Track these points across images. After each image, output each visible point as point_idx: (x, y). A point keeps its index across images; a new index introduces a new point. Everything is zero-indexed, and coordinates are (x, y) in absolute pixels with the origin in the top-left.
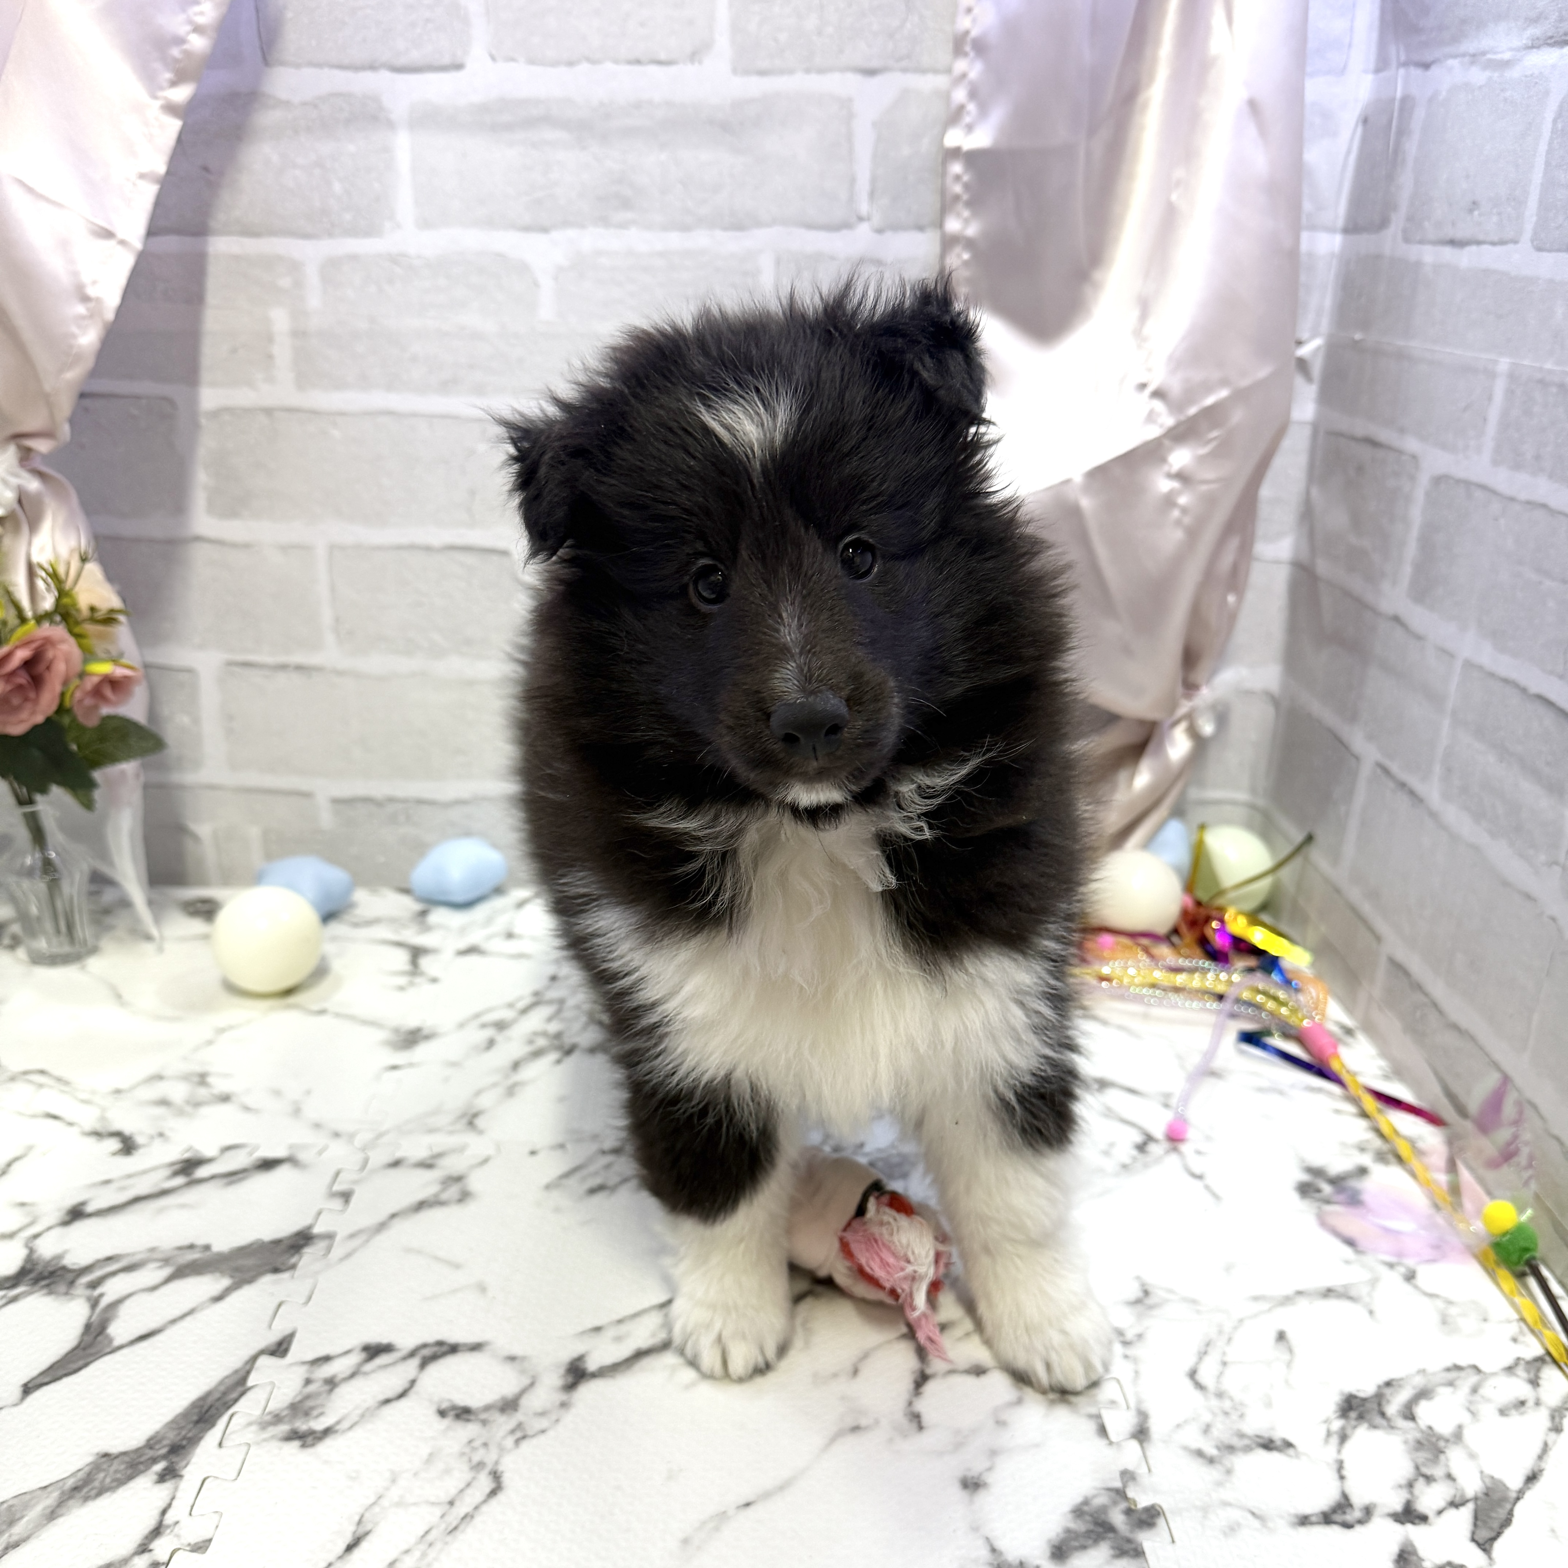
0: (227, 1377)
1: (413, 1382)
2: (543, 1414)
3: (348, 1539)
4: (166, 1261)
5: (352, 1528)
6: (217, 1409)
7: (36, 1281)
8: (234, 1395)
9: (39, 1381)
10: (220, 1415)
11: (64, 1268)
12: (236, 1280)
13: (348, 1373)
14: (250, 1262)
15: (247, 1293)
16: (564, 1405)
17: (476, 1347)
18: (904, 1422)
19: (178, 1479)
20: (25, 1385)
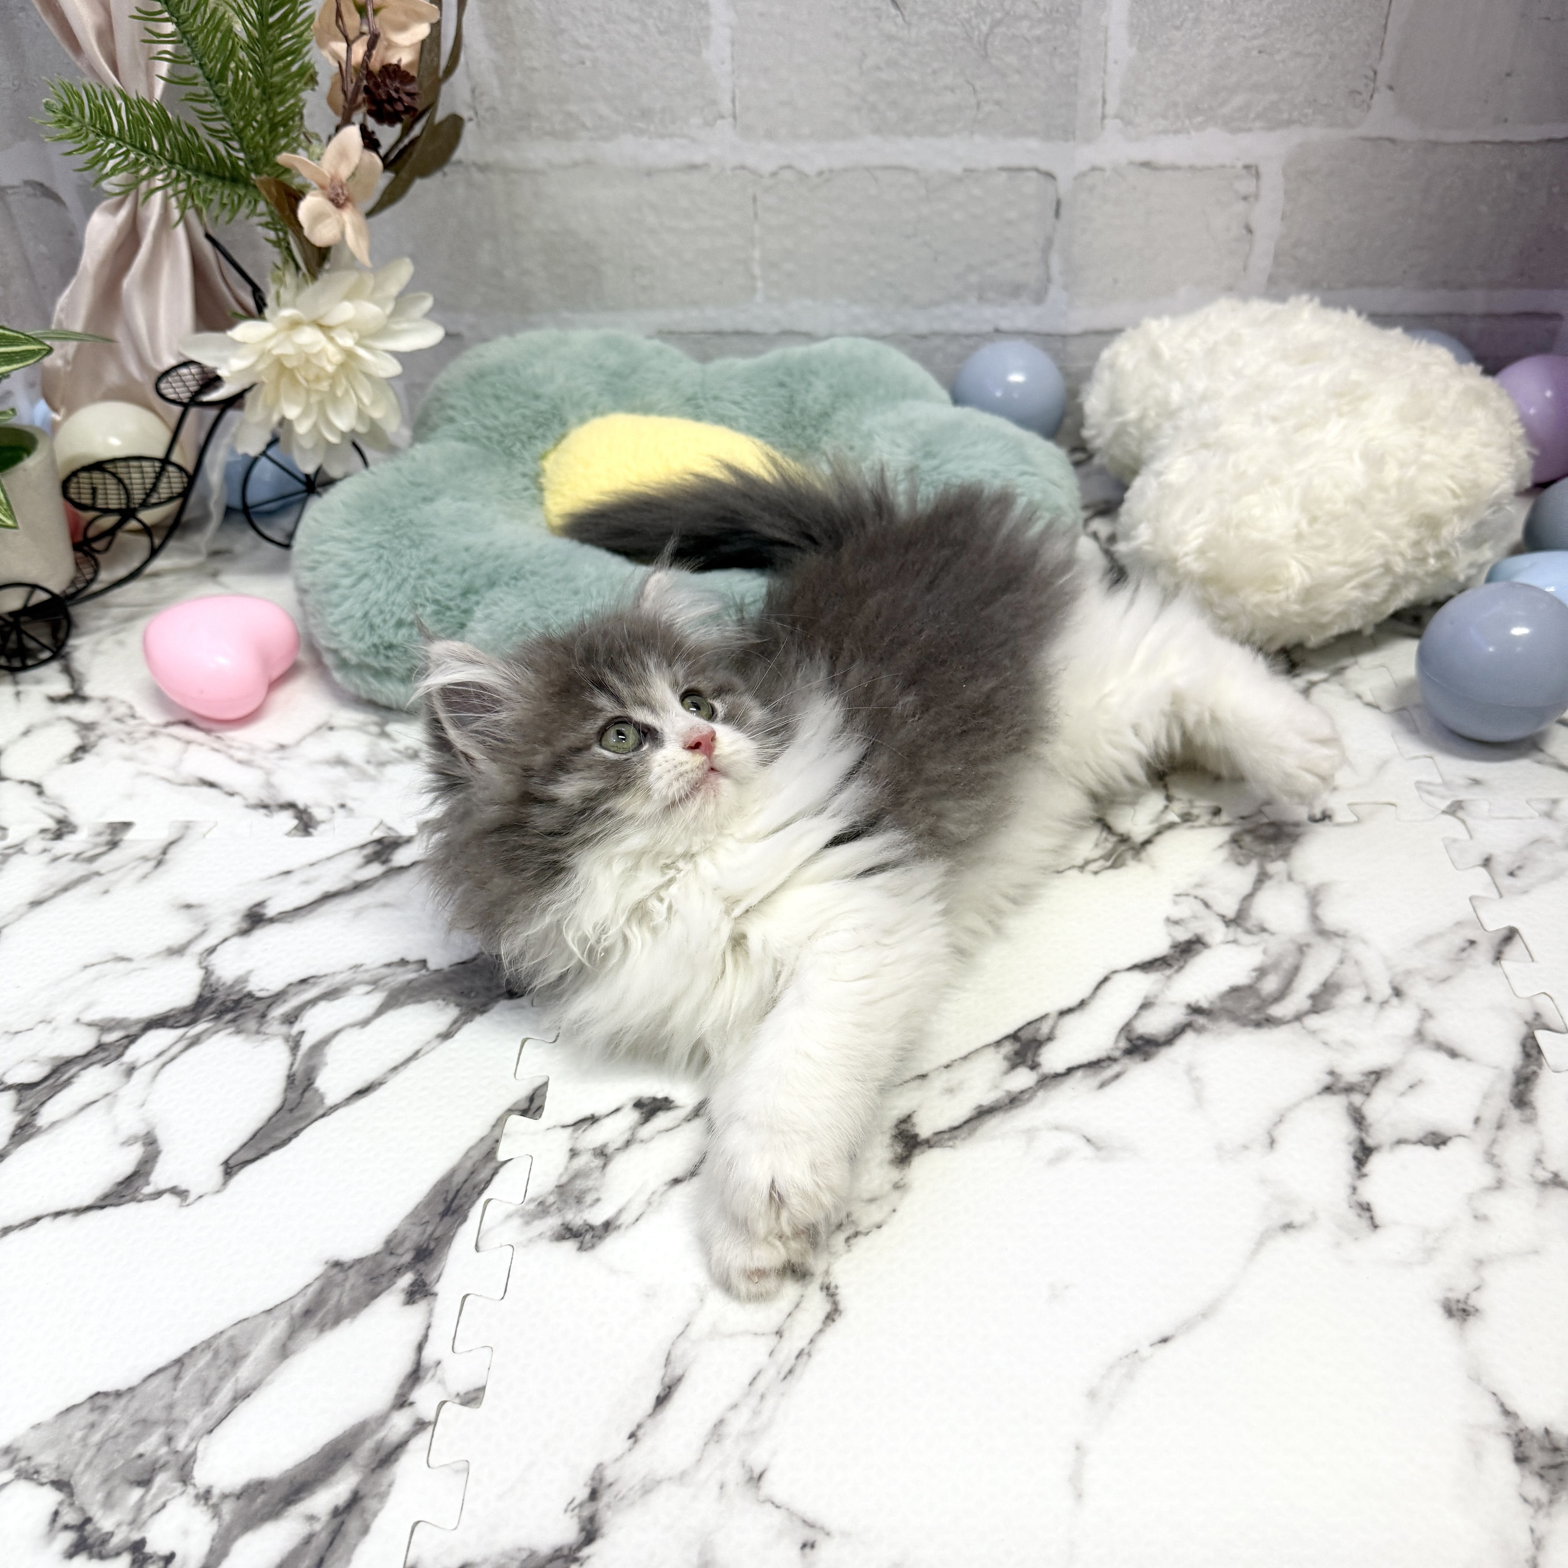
0: (470, 1149)
3: (655, 1390)
4: (375, 983)
5: (659, 1373)
6: (466, 1195)
7: (219, 1014)
8: (484, 1174)
9: (243, 1156)
10: (473, 1204)
11: (250, 995)
12: (465, 1009)
13: (619, 1143)
15: (480, 1027)
16: (898, 1187)
18: (1351, 1216)
19: (430, 1298)
20: (226, 1163)
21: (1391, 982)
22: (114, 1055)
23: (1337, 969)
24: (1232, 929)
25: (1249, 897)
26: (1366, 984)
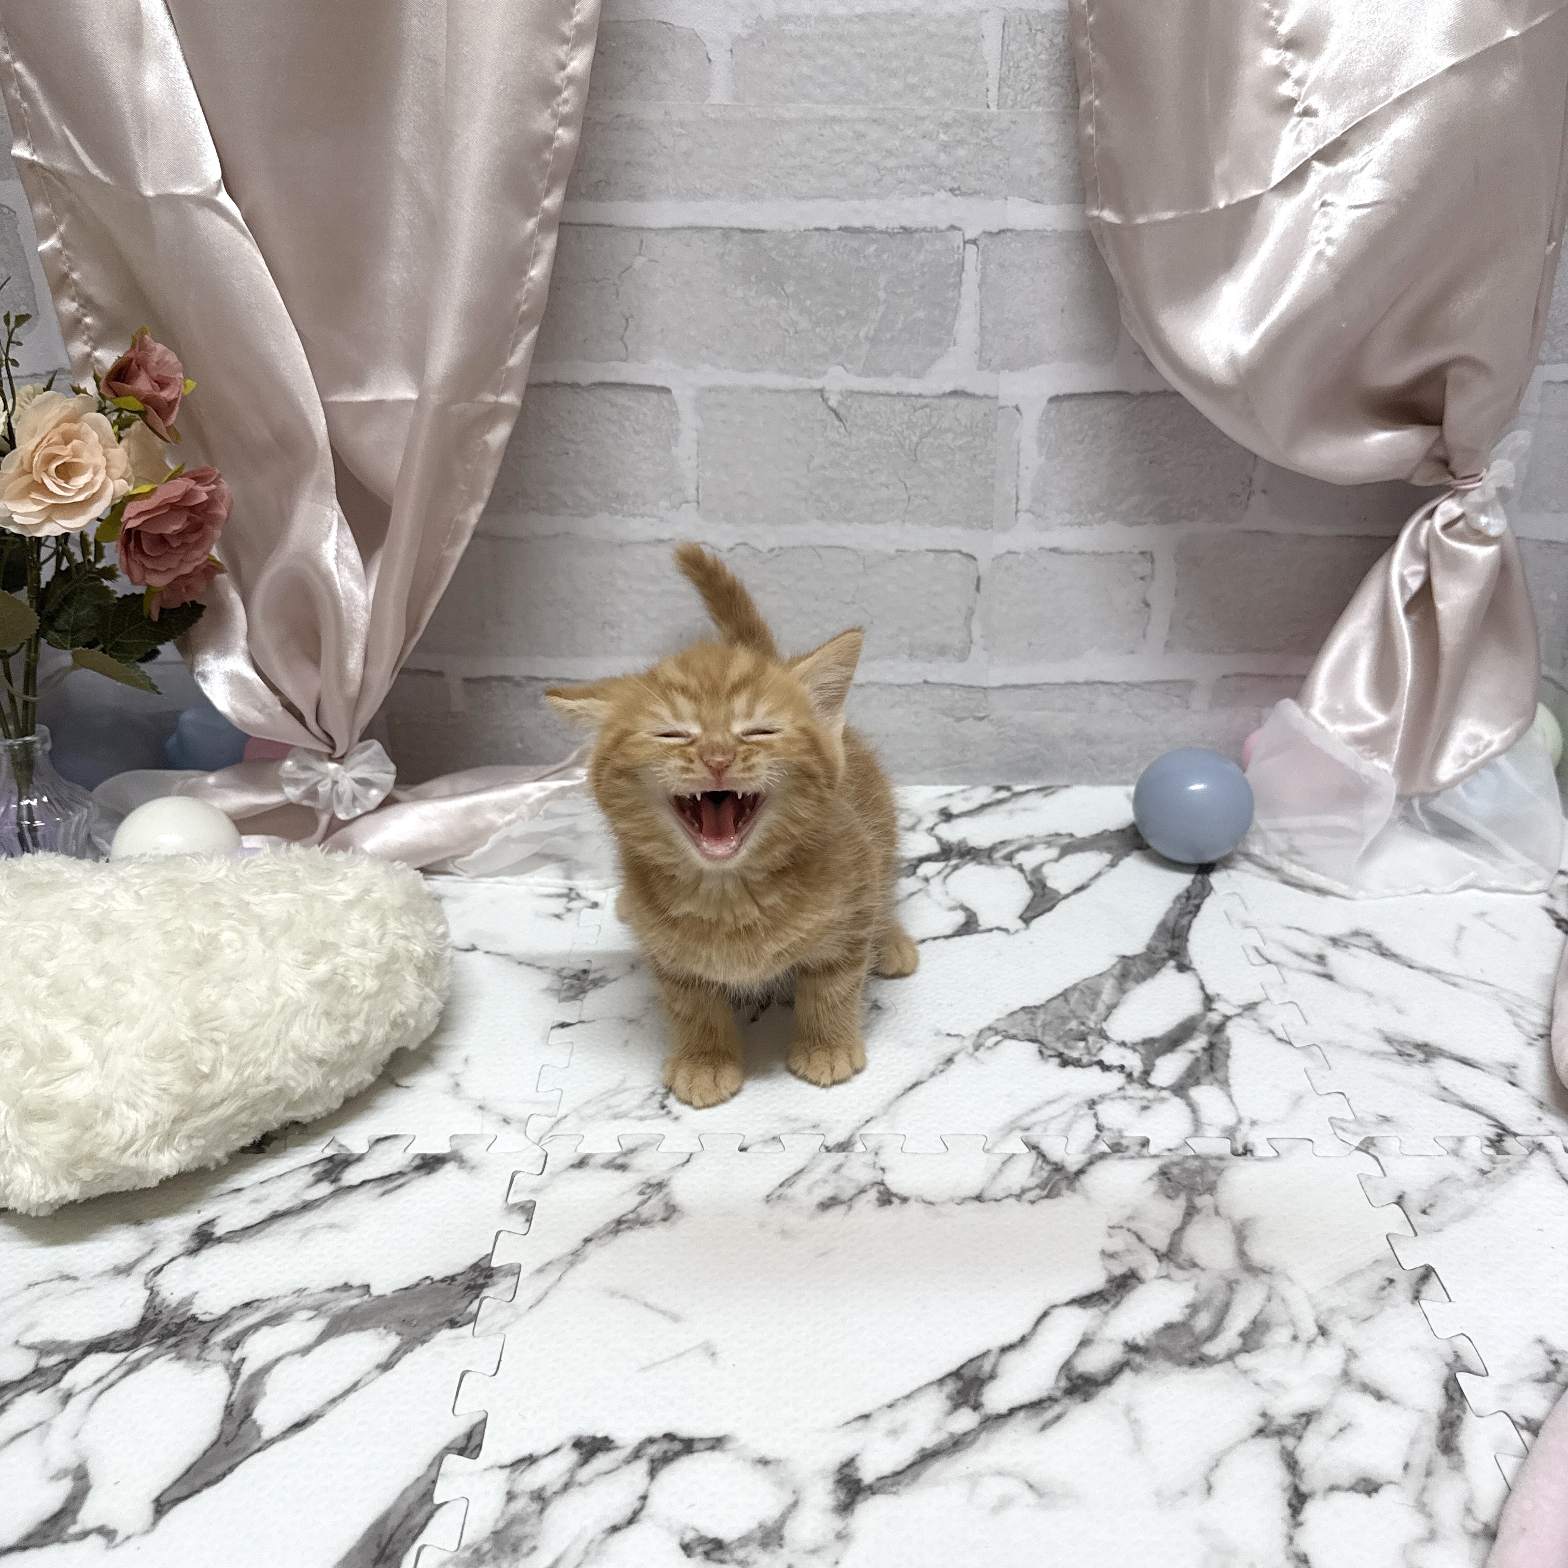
0: (406, 1490)
1: (644, 1498)
2: (814, 1551)
4: (318, 1309)
7: (161, 1339)
8: (420, 1518)
9: (175, 1494)
10: (407, 1549)
11: (194, 1318)
12: (405, 1337)
13: (560, 1483)
14: (421, 1310)
15: (420, 1355)
16: (841, 1536)
17: (717, 1443)
20: (157, 1501)
21: (1316, 1321)
22: (49, 1383)
23: (1264, 1306)
24: (1164, 1264)
25: (1178, 1232)
26: (1293, 1323)
